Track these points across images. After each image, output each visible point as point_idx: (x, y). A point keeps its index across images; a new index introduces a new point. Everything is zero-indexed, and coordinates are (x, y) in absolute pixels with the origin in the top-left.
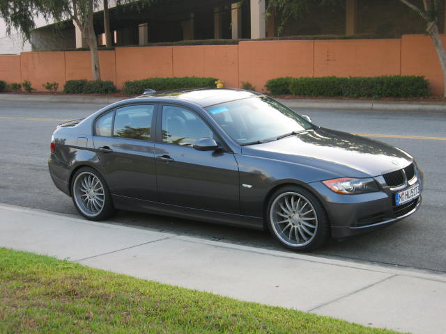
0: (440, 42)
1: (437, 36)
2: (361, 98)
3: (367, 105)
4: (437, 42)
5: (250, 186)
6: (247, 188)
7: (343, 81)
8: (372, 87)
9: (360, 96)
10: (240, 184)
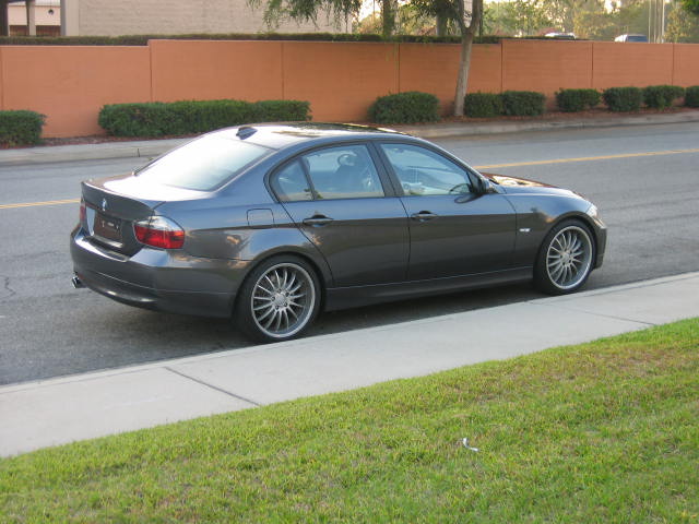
6: (523, 233)
10: (517, 230)
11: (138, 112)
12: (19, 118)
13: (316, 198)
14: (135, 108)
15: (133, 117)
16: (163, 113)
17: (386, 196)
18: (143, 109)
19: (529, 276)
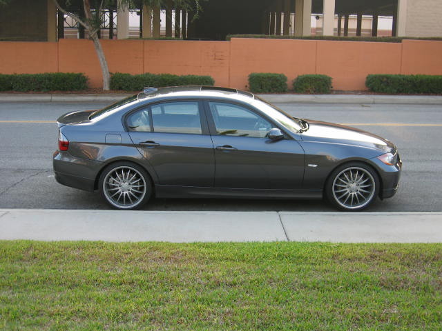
0: (100, 45)
1: (97, 40)
2: (30, 92)
3: (47, 98)
4: (98, 46)
5: (315, 166)
6: (312, 167)
7: (11, 78)
8: (41, 83)
9: (30, 90)
10: (305, 165)
11: (385, 79)
12: (316, 79)
13: (152, 131)
14: (383, 77)
15: (382, 82)
16: (400, 80)
17: (203, 134)
18: (388, 77)
19: (320, 196)
